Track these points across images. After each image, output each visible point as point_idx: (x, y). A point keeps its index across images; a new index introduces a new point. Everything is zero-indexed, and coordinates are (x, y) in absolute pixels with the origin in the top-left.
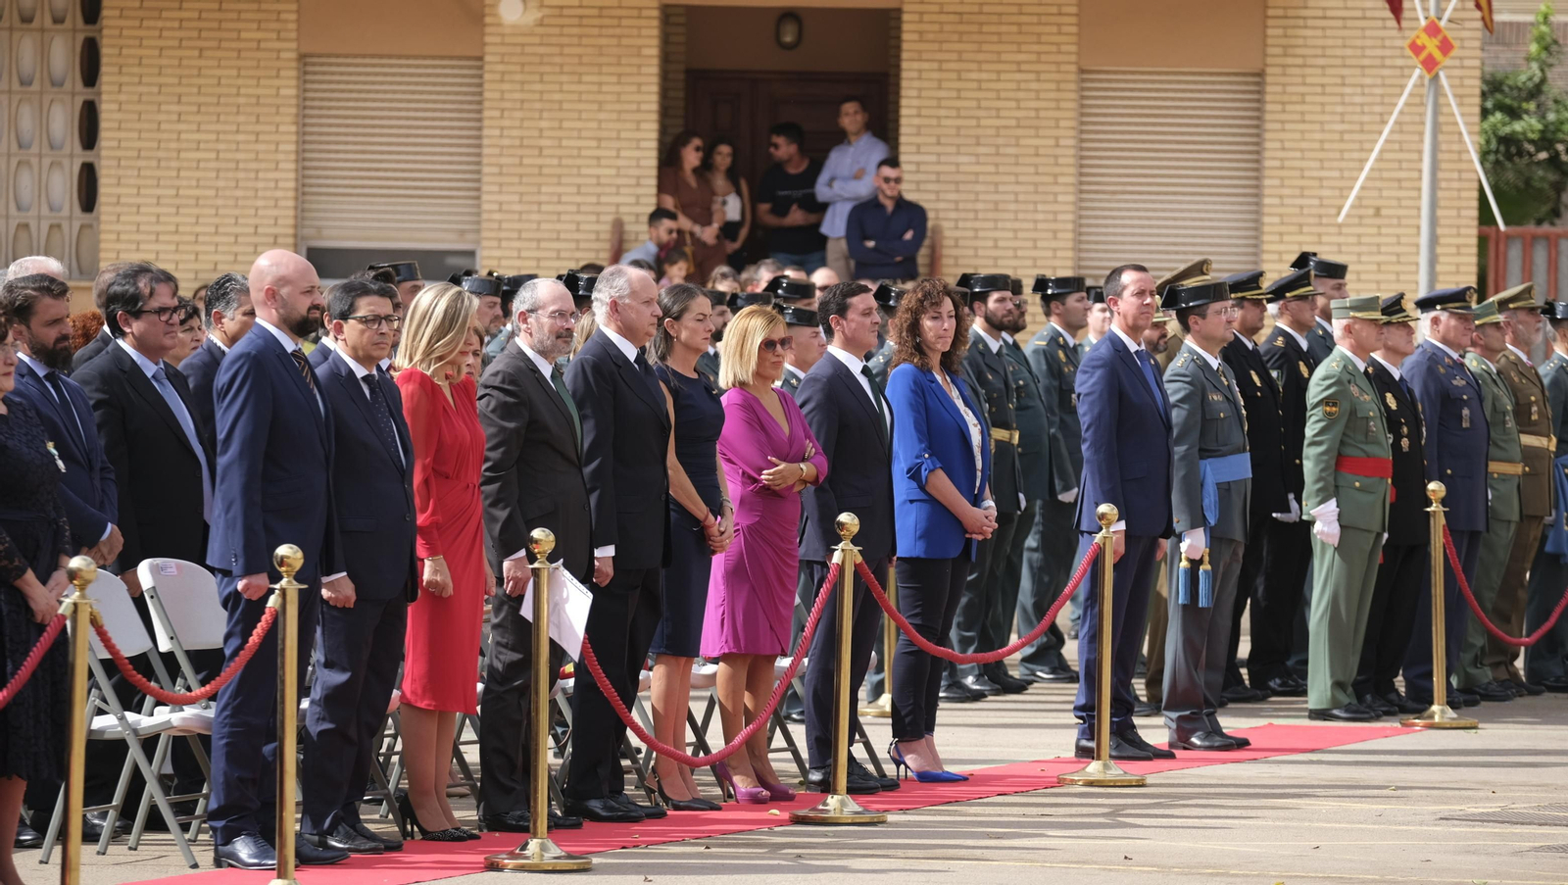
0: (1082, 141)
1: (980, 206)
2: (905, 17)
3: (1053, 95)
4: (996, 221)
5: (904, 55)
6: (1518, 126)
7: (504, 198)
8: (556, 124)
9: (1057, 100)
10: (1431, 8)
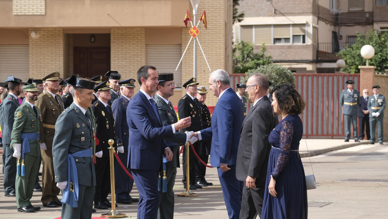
0: (147, 58)
1: (127, 72)
2: (111, 35)
3: (140, 50)
4: (130, 74)
5: (111, 42)
6: (259, 62)
7: (33, 72)
8: (43, 57)
9: (141, 51)
10: (194, 24)
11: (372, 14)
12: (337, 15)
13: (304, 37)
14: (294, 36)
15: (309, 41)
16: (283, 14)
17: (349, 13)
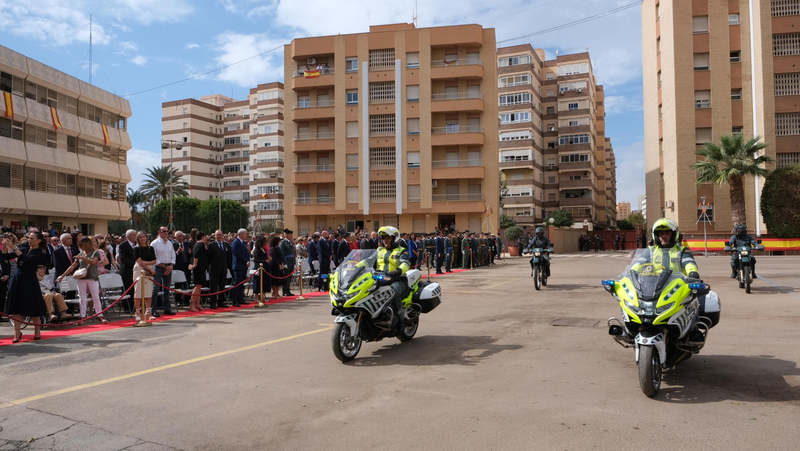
2: (455, 215)
3: (466, 220)
5: (455, 218)
6: (510, 223)
8: (430, 225)
10: (488, 212)
11: (559, 202)
12: (544, 203)
13: (529, 212)
14: (525, 212)
15: (531, 214)
16: (520, 203)
17: (549, 202)
